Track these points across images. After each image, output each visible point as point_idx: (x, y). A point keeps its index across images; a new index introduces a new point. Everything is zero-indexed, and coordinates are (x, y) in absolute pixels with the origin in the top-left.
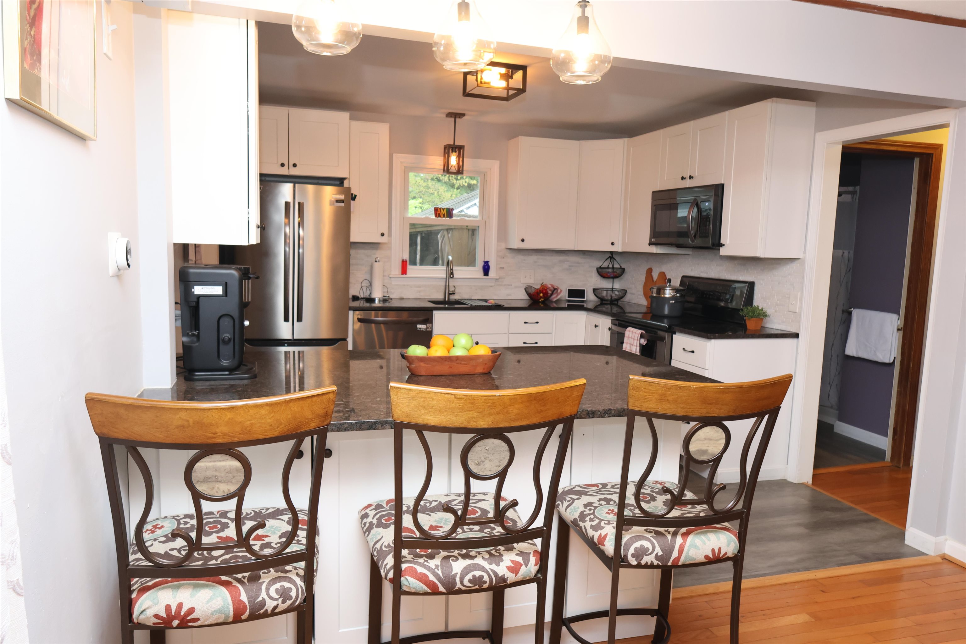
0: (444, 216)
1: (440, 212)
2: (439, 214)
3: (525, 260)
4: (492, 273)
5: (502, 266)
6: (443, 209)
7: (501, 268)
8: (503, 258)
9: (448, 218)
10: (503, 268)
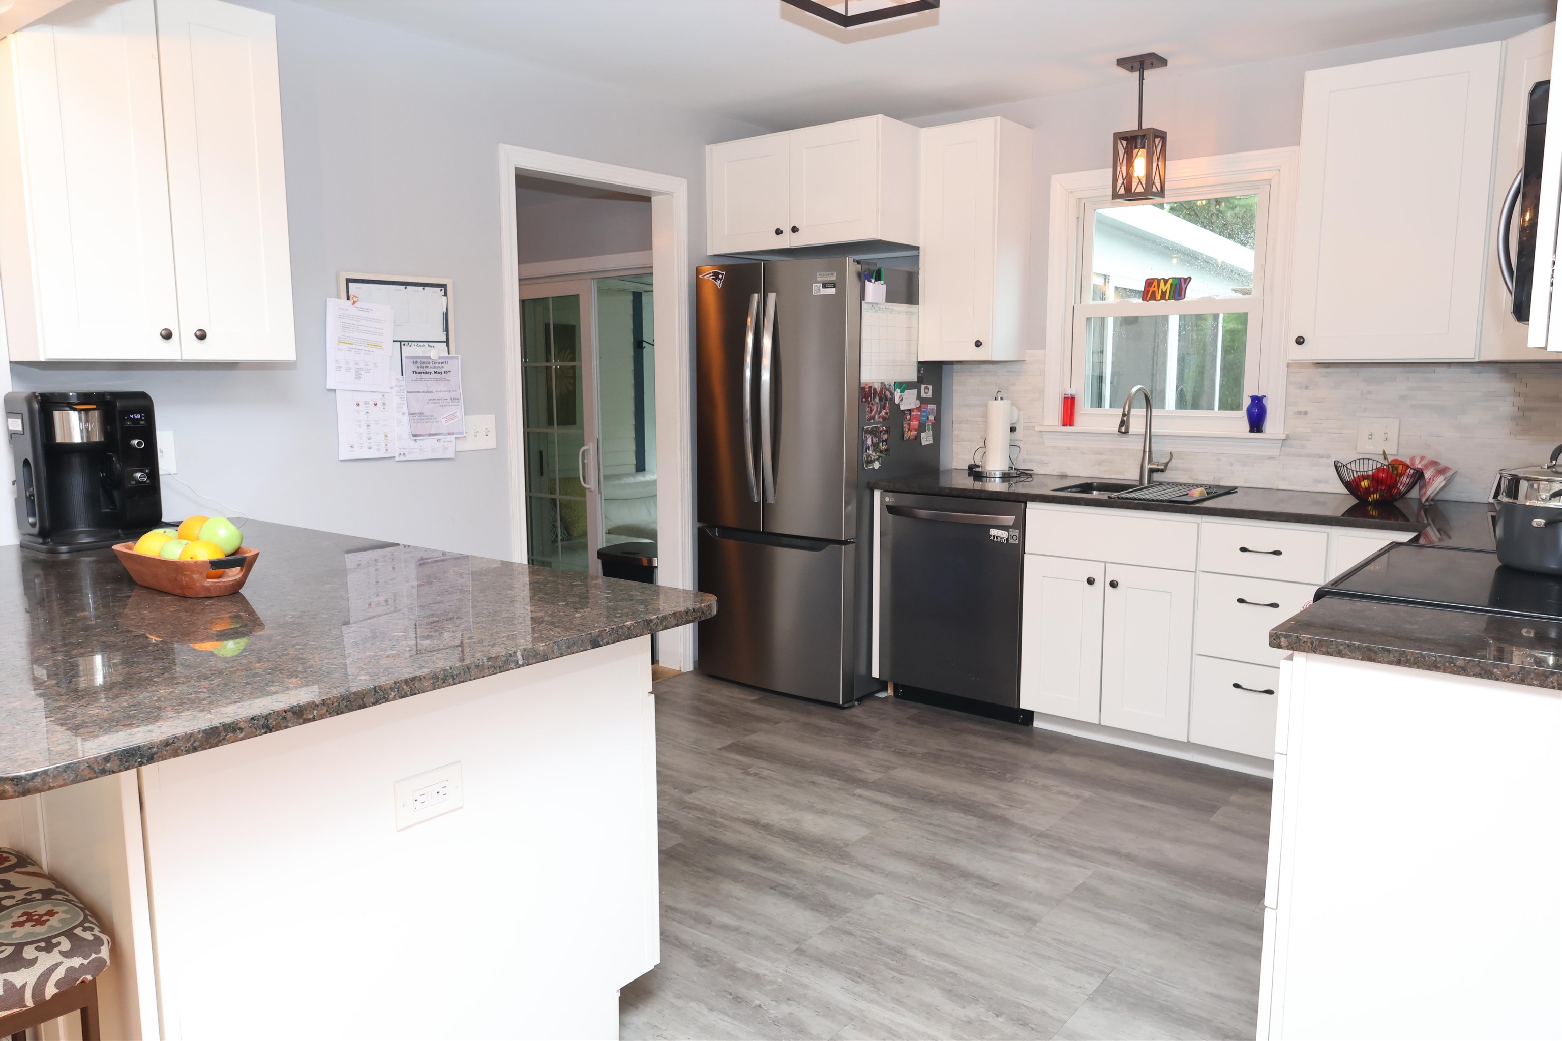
0: (1163, 297)
1: (1156, 289)
2: (1154, 292)
3: (1369, 392)
4: (1273, 424)
5: (1302, 409)
6: (1166, 281)
7: (1299, 413)
8: (1307, 388)
9: (1173, 301)
10: (1306, 413)
